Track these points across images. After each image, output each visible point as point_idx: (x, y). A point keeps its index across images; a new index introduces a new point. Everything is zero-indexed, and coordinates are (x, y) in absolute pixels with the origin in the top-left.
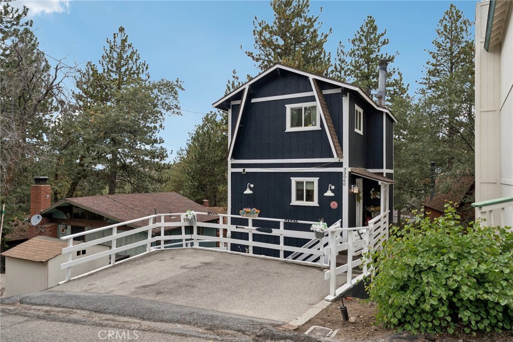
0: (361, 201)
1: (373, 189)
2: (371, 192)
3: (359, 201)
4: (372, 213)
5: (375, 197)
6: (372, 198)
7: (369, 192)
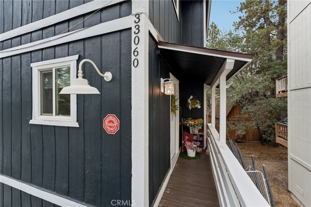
0: (178, 112)
1: (191, 97)
2: (189, 101)
3: (175, 113)
4: (191, 128)
5: (194, 107)
6: (190, 108)
7: (187, 101)
